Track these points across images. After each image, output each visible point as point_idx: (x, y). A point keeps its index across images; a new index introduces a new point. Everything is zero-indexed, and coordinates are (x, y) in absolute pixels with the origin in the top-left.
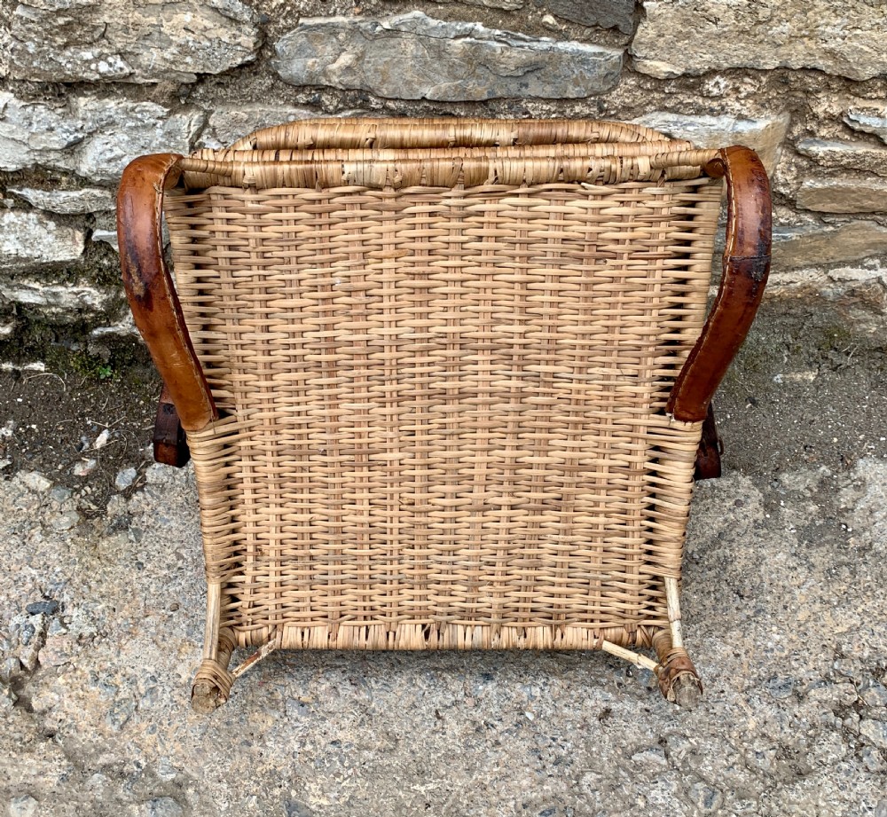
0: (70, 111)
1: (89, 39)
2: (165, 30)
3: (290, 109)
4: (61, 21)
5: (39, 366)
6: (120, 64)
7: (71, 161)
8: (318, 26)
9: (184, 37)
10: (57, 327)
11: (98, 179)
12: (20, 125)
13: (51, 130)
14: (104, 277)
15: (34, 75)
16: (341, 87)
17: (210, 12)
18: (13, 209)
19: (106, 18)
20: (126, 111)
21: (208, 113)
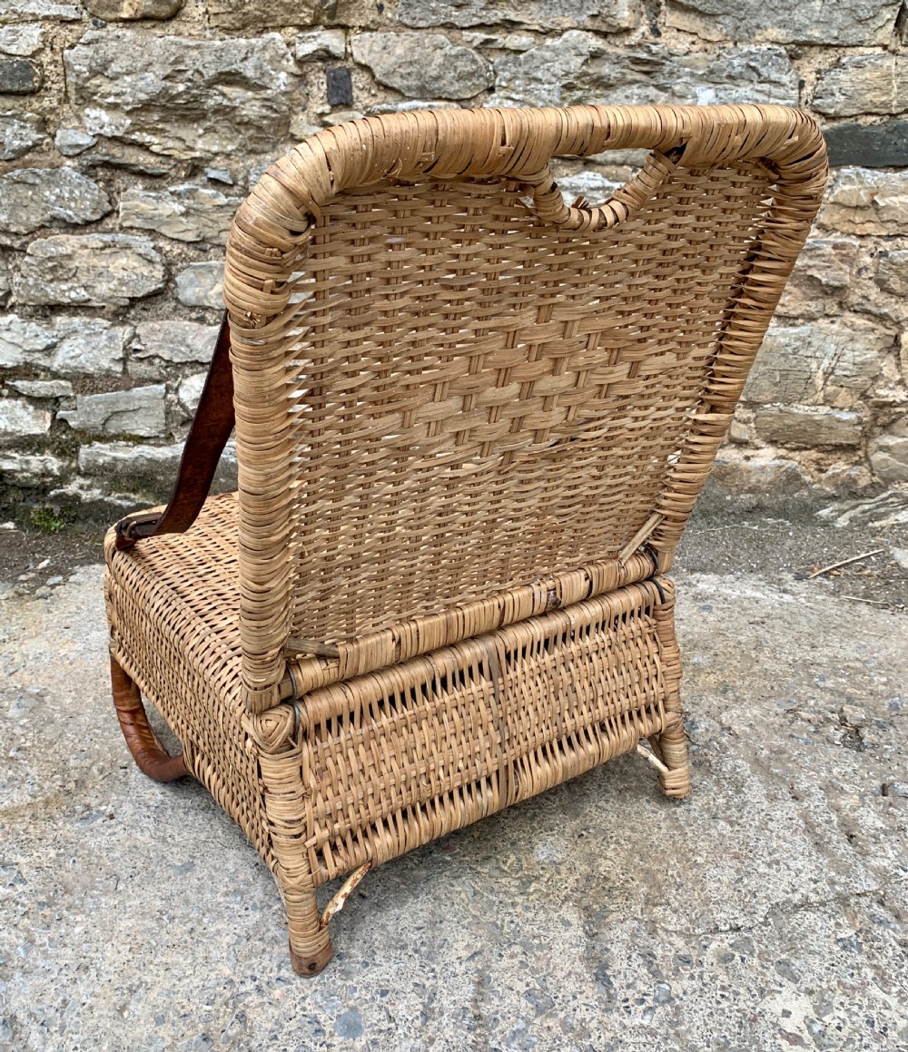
0: (51, 325)
1: (65, 277)
2: (111, 269)
3: (186, 323)
4: (50, 264)
5: (10, 525)
6: (83, 292)
7: (48, 361)
8: (201, 267)
9: (122, 274)
10: (25, 488)
11: (64, 371)
12: (18, 333)
13: (37, 336)
14: (62, 449)
15: (31, 300)
16: (217, 307)
17: (137, 257)
18: (7, 397)
19: (77, 264)
20: (85, 324)
21: (135, 327)
